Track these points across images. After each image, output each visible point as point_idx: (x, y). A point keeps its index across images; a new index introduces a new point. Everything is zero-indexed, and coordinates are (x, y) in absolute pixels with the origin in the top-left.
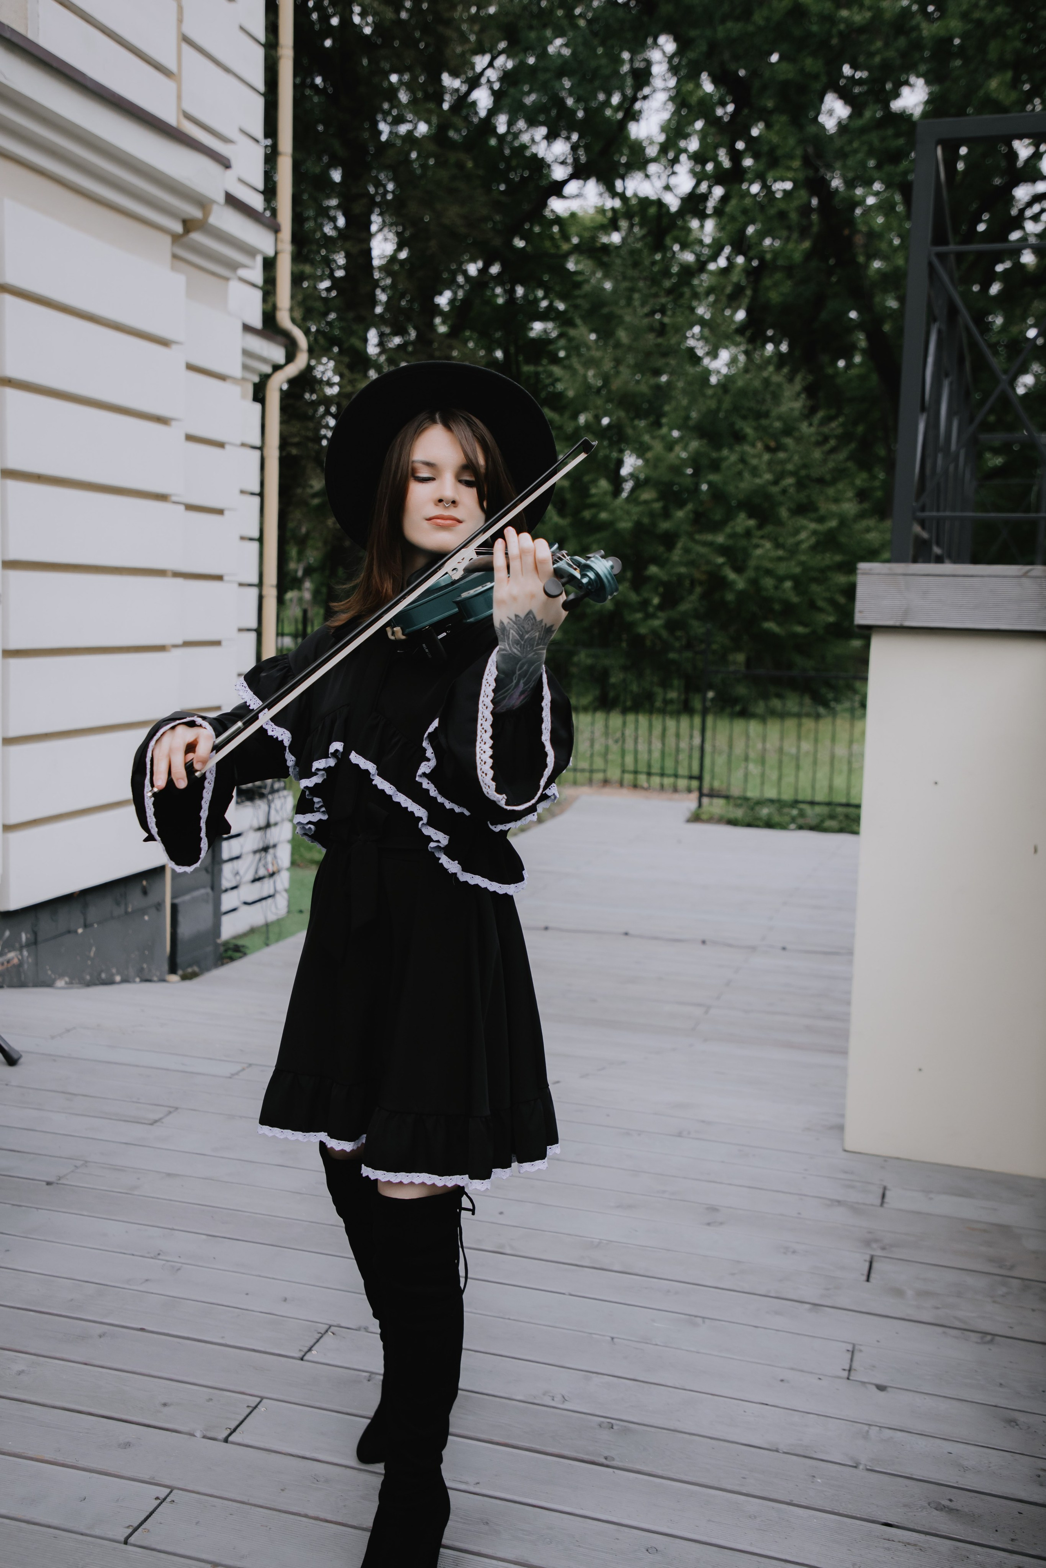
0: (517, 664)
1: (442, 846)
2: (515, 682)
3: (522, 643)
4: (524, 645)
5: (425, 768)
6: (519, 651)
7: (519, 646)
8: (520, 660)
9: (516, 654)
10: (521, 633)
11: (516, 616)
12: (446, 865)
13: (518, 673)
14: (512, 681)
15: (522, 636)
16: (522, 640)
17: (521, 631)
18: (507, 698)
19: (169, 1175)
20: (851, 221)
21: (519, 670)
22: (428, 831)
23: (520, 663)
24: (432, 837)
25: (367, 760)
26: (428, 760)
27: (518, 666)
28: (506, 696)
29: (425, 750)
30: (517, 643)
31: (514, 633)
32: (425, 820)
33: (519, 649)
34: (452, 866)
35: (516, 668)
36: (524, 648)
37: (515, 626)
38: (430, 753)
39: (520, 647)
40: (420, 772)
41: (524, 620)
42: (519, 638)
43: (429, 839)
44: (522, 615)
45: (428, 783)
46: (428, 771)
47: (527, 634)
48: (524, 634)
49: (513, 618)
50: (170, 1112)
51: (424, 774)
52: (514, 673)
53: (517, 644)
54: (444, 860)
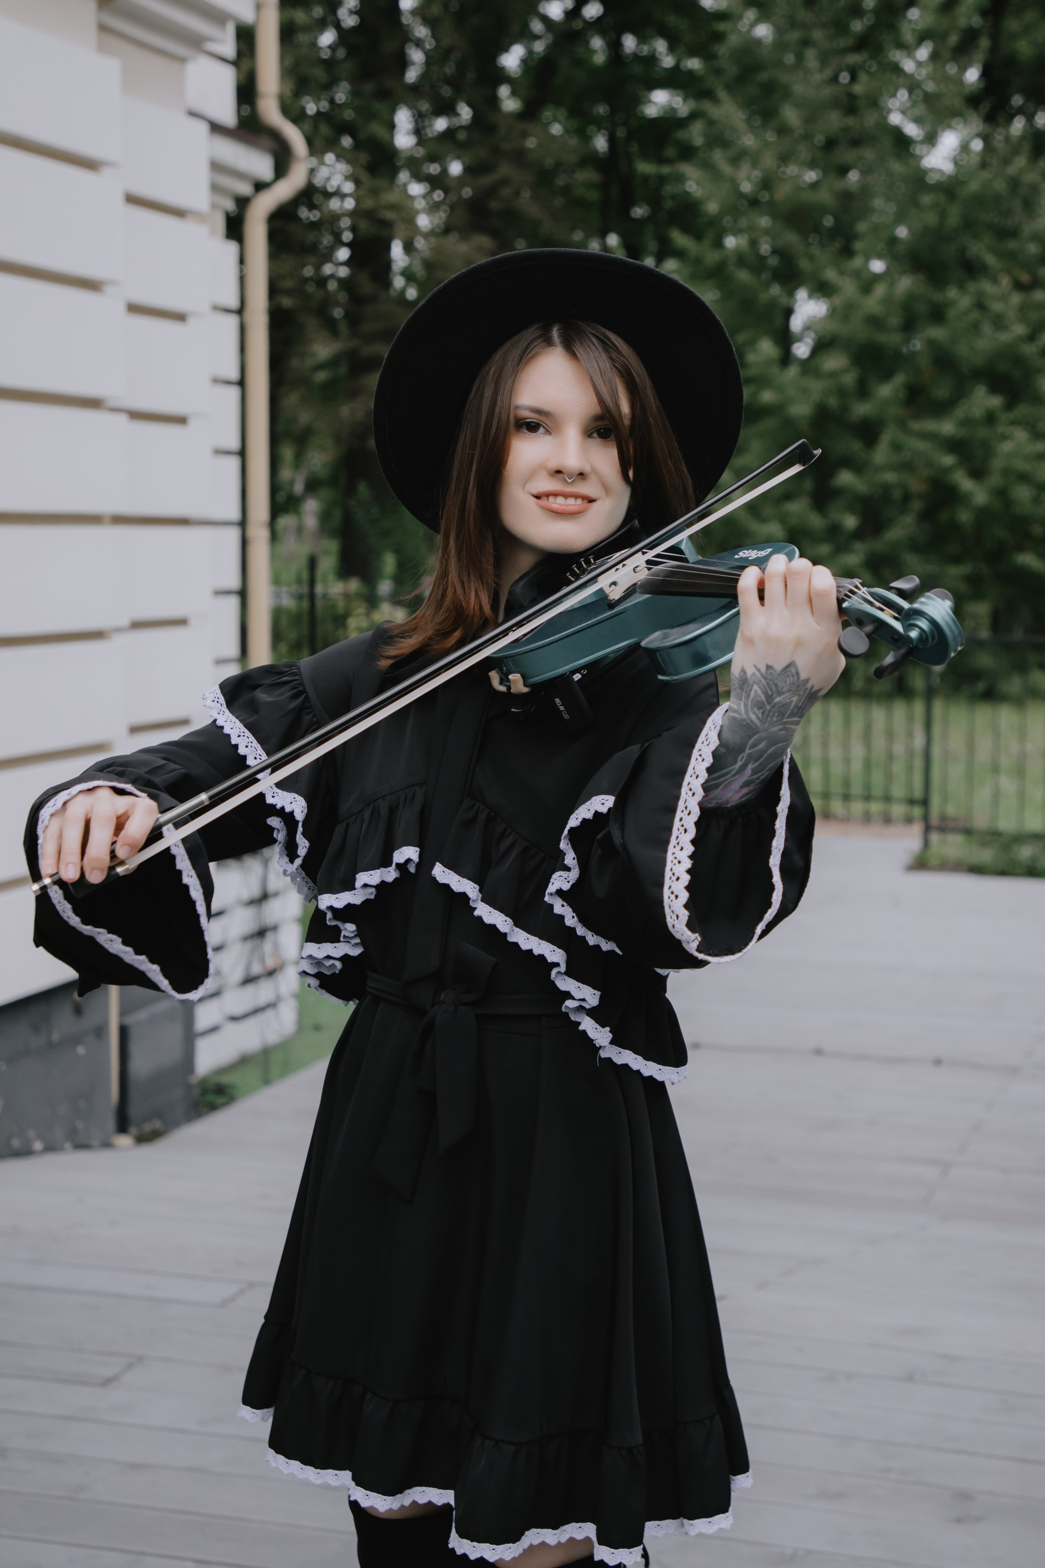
0: (750, 737)
1: (588, 1007)
2: (739, 764)
3: (768, 707)
4: (770, 711)
5: (560, 881)
6: (758, 718)
7: (761, 711)
8: (758, 732)
9: (752, 721)
10: (770, 693)
11: (769, 667)
12: (591, 1034)
13: (747, 751)
14: (736, 762)
15: (769, 698)
16: (769, 703)
17: (771, 690)
18: (721, 787)
21: (751, 748)
22: (566, 984)
23: (756, 737)
24: (573, 994)
25: (463, 877)
26: (568, 869)
27: (752, 741)
28: (723, 782)
29: (562, 854)
30: (760, 706)
31: (759, 691)
32: (563, 968)
33: (760, 715)
34: (600, 1035)
35: (747, 742)
36: (768, 716)
37: (763, 681)
38: (570, 858)
39: (763, 713)
40: (552, 888)
41: (780, 674)
42: (764, 699)
43: (568, 995)
44: (779, 666)
45: (563, 906)
46: (566, 887)
47: (780, 696)
48: (774, 695)
49: (763, 670)
51: (560, 893)
52: (742, 750)
53: (760, 708)
54: (588, 1025)
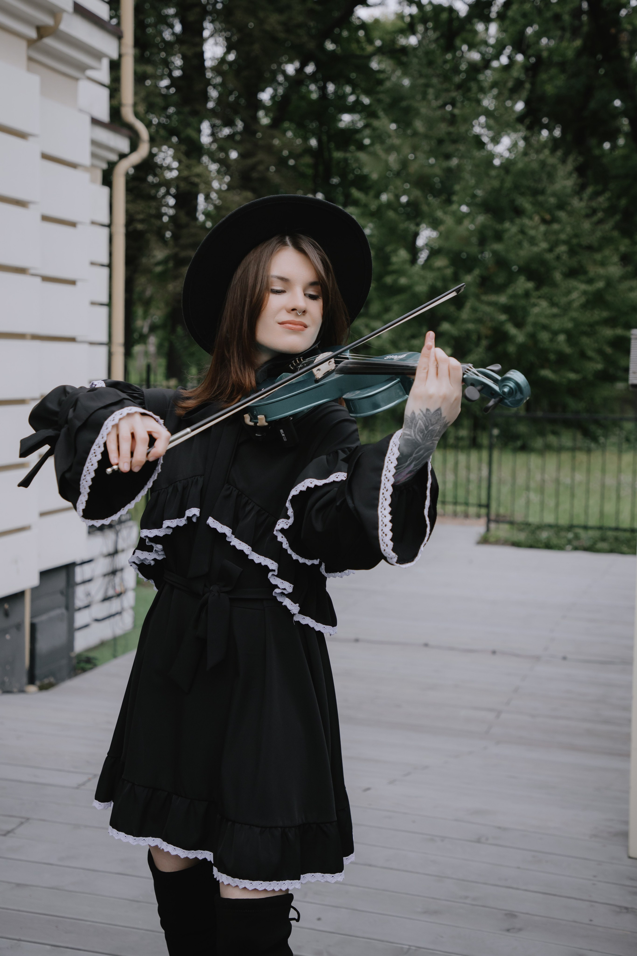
1: (286, 593)
2: (408, 462)
5: (283, 524)
6: (421, 438)
9: (418, 440)
10: (427, 424)
12: (289, 607)
13: (414, 456)
19: (18, 885)
20: (617, 21)
21: (416, 454)
22: (276, 581)
23: (419, 448)
24: (279, 586)
25: (224, 525)
26: (288, 518)
27: (417, 450)
28: (398, 472)
31: (422, 424)
32: (276, 572)
34: (294, 608)
35: (414, 451)
40: (278, 527)
41: (432, 414)
43: (276, 586)
44: (432, 410)
45: (282, 537)
46: (286, 527)
47: (432, 426)
49: (425, 411)
50: (22, 823)
51: (282, 530)
53: (422, 433)
54: (287, 602)
